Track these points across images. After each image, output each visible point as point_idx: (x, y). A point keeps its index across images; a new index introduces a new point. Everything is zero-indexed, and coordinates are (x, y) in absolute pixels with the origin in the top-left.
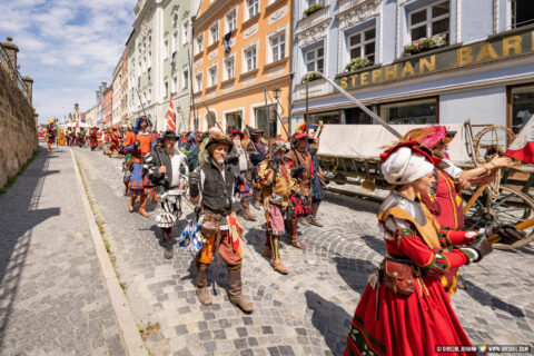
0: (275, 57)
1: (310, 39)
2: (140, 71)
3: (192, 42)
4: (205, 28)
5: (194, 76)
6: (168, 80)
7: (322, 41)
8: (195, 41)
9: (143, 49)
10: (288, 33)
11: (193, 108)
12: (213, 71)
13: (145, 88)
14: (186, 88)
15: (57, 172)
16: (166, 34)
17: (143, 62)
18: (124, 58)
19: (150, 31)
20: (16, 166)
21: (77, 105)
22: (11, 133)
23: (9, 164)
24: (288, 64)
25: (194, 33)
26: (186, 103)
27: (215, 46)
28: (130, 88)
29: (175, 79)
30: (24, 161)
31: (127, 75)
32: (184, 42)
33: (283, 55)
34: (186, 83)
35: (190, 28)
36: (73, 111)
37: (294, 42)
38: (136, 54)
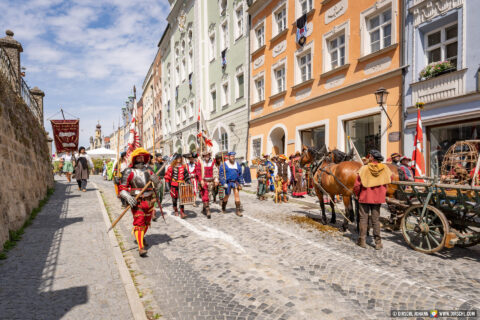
0: (375, 45)
1: (434, 13)
2: (178, 78)
3: (249, 34)
4: (266, 13)
5: (253, 80)
6: (215, 88)
7: (456, 14)
8: (253, 32)
9: (181, 48)
10: (395, 8)
11: (250, 124)
12: (279, 72)
13: (185, 100)
14: (241, 97)
15: (80, 219)
16: (212, 26)
17: (182, 67)
18: (156, 64)
19: (190, 24)
20: (23, 213)
21: (99, 127)
22: (14, 166)
23: (11, 212)
24: (397, 52)
25: (251, 22)
26: (241, 118)
27: (282, 36)
28: (165, 102)
29: (226, 87)
30: (34, 204)
31: (161, 86)
32: (237, 36)
33: (387, 41)
34: (242, 91)
35: (245, 15)
36: (95, 135)
37: (406, 18)
38: (173, 56)
